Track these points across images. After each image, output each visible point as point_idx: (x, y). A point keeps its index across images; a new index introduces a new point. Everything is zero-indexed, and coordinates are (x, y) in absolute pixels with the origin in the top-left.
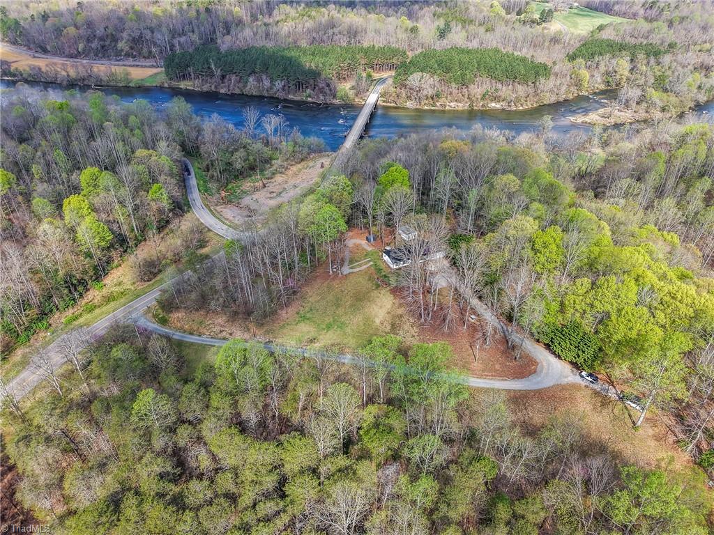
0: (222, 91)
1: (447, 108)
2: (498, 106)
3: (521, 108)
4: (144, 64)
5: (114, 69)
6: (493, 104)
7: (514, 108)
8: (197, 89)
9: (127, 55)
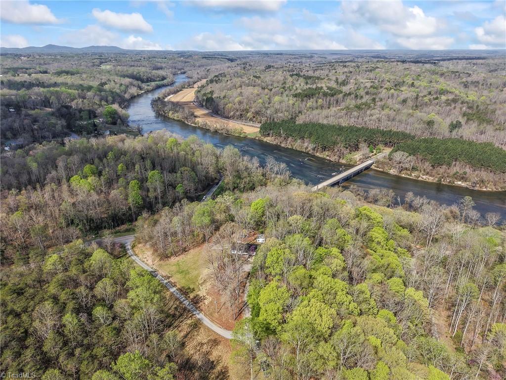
0: (283, 145)
1: (420, 179)
2: (463, 184)
3: (485, 189)
4: (257, 126)
5: (244, 127)
6: (460, 183)
7: (476, 189)
8: (271, 143)
9: (251, 120)
